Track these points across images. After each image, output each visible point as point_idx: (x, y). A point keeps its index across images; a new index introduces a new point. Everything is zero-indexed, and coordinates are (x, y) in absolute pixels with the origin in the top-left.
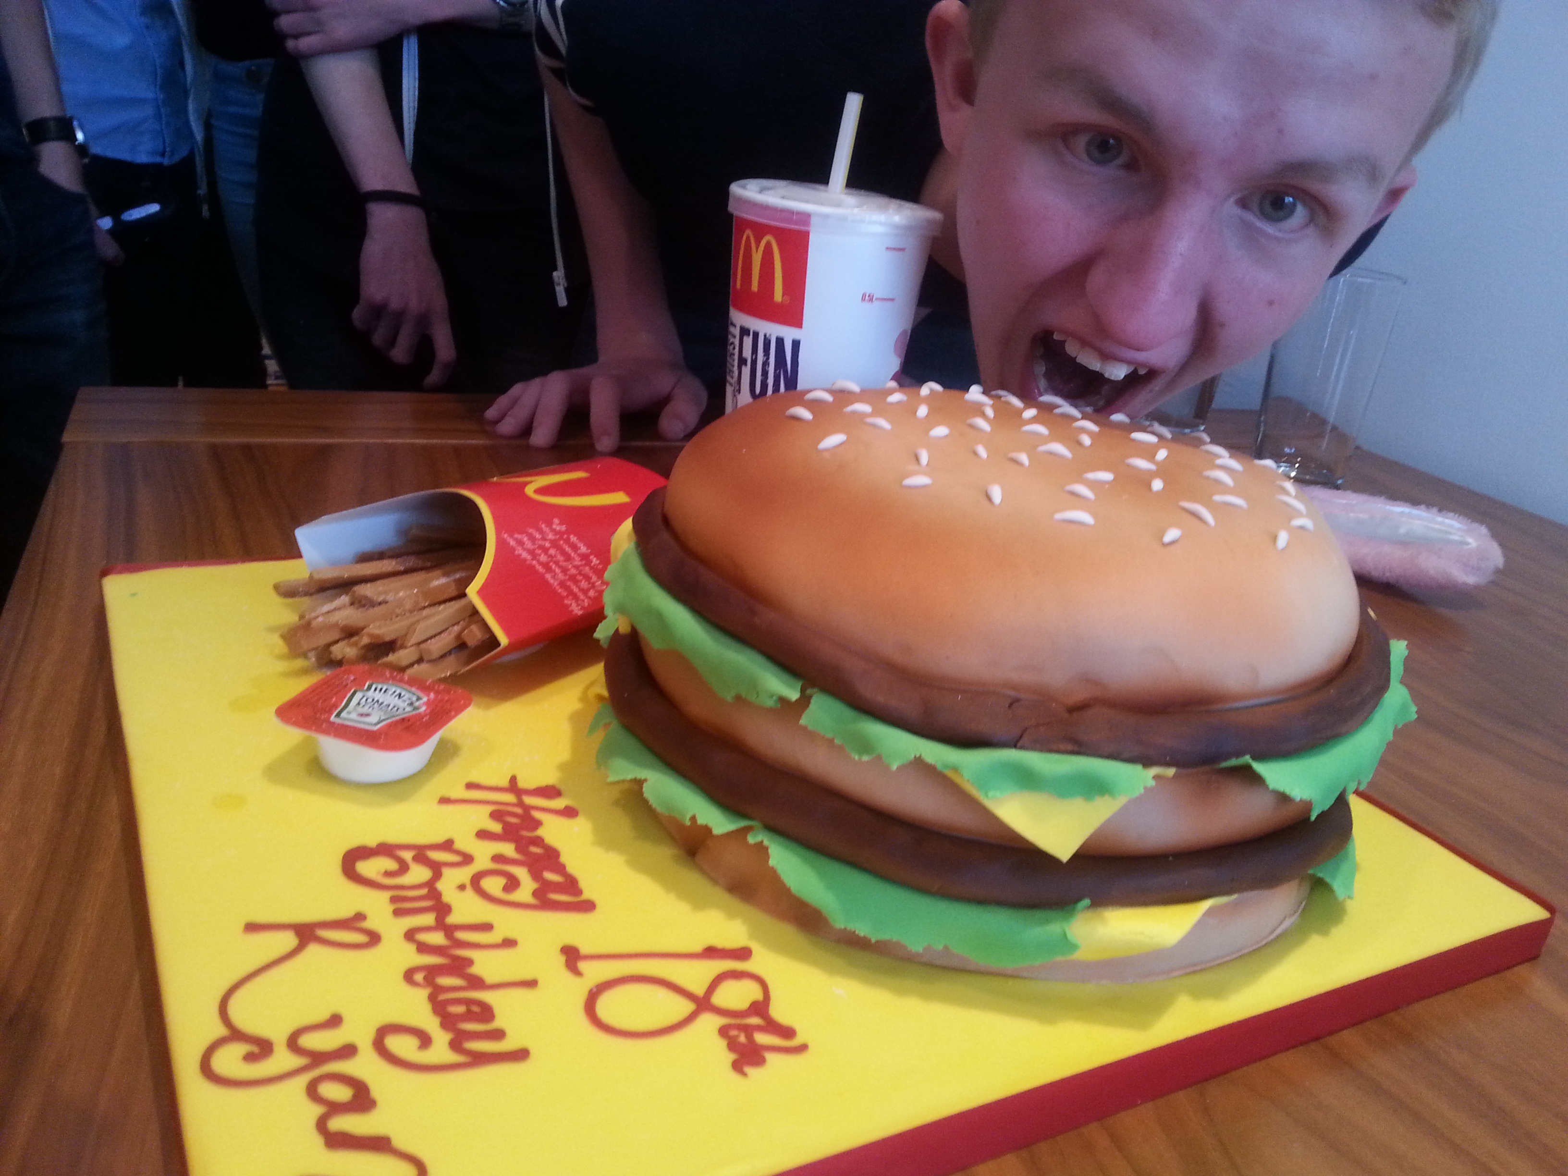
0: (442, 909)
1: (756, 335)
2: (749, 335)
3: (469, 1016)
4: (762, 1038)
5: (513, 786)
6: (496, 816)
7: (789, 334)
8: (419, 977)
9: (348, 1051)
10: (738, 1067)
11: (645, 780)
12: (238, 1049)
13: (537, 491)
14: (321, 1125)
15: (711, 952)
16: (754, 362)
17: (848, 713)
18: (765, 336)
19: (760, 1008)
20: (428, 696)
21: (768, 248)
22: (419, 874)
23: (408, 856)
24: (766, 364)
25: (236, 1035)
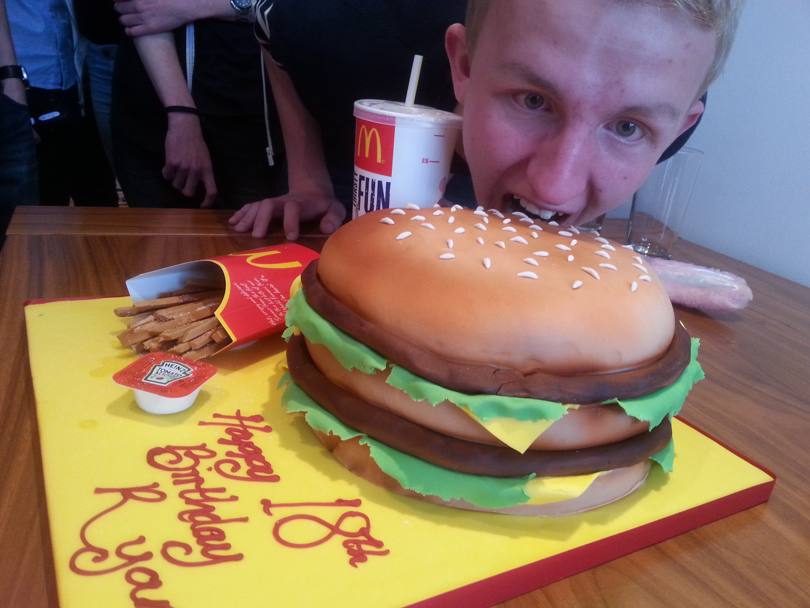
0: (199, 481)
1: (368, 180)
2: (364, 180)
3: (212, 537)
4: (365, 547)
5: (238, 416)
6: (228, 431)
7: (384, 179)
8: (186, 517)
9: (148, 556)
10: (352, 563)
11: (306, 412)
12: (91, 555)
13: (252, 261)
14: (133, 595)
15: (340, 502)
16: (367, 194)
17: (411, 377)
18: (372, 180)
19: (365, 531)
20: (193, 368)
21: (374, 135)
22: (187, 462)
23: (181, 452)
24: (373, 195)
25: (89, 548)
